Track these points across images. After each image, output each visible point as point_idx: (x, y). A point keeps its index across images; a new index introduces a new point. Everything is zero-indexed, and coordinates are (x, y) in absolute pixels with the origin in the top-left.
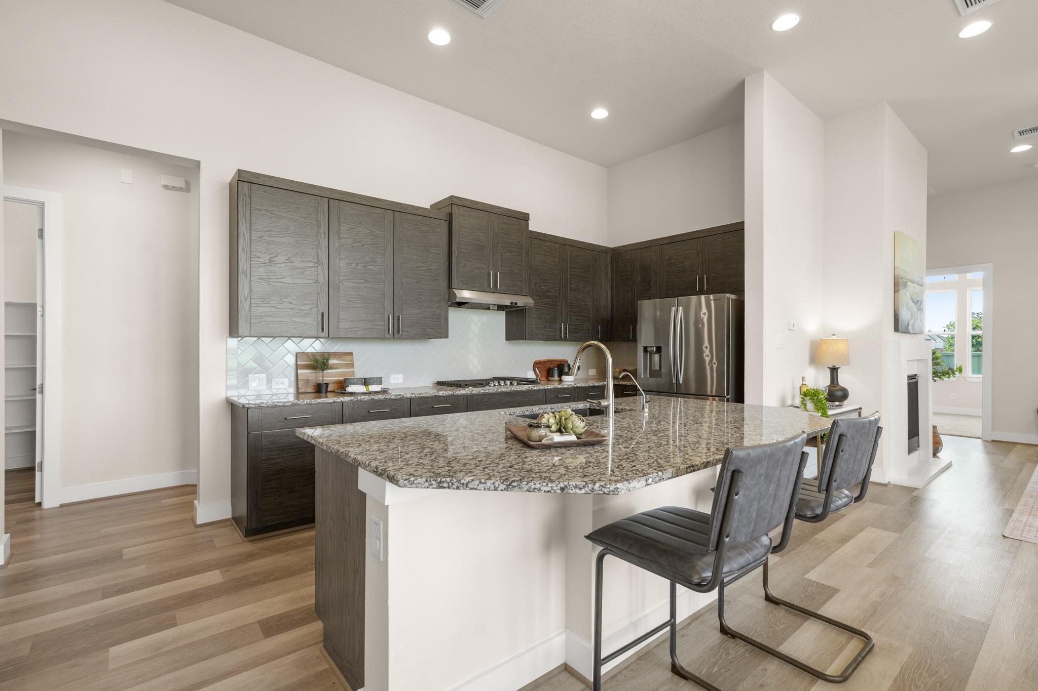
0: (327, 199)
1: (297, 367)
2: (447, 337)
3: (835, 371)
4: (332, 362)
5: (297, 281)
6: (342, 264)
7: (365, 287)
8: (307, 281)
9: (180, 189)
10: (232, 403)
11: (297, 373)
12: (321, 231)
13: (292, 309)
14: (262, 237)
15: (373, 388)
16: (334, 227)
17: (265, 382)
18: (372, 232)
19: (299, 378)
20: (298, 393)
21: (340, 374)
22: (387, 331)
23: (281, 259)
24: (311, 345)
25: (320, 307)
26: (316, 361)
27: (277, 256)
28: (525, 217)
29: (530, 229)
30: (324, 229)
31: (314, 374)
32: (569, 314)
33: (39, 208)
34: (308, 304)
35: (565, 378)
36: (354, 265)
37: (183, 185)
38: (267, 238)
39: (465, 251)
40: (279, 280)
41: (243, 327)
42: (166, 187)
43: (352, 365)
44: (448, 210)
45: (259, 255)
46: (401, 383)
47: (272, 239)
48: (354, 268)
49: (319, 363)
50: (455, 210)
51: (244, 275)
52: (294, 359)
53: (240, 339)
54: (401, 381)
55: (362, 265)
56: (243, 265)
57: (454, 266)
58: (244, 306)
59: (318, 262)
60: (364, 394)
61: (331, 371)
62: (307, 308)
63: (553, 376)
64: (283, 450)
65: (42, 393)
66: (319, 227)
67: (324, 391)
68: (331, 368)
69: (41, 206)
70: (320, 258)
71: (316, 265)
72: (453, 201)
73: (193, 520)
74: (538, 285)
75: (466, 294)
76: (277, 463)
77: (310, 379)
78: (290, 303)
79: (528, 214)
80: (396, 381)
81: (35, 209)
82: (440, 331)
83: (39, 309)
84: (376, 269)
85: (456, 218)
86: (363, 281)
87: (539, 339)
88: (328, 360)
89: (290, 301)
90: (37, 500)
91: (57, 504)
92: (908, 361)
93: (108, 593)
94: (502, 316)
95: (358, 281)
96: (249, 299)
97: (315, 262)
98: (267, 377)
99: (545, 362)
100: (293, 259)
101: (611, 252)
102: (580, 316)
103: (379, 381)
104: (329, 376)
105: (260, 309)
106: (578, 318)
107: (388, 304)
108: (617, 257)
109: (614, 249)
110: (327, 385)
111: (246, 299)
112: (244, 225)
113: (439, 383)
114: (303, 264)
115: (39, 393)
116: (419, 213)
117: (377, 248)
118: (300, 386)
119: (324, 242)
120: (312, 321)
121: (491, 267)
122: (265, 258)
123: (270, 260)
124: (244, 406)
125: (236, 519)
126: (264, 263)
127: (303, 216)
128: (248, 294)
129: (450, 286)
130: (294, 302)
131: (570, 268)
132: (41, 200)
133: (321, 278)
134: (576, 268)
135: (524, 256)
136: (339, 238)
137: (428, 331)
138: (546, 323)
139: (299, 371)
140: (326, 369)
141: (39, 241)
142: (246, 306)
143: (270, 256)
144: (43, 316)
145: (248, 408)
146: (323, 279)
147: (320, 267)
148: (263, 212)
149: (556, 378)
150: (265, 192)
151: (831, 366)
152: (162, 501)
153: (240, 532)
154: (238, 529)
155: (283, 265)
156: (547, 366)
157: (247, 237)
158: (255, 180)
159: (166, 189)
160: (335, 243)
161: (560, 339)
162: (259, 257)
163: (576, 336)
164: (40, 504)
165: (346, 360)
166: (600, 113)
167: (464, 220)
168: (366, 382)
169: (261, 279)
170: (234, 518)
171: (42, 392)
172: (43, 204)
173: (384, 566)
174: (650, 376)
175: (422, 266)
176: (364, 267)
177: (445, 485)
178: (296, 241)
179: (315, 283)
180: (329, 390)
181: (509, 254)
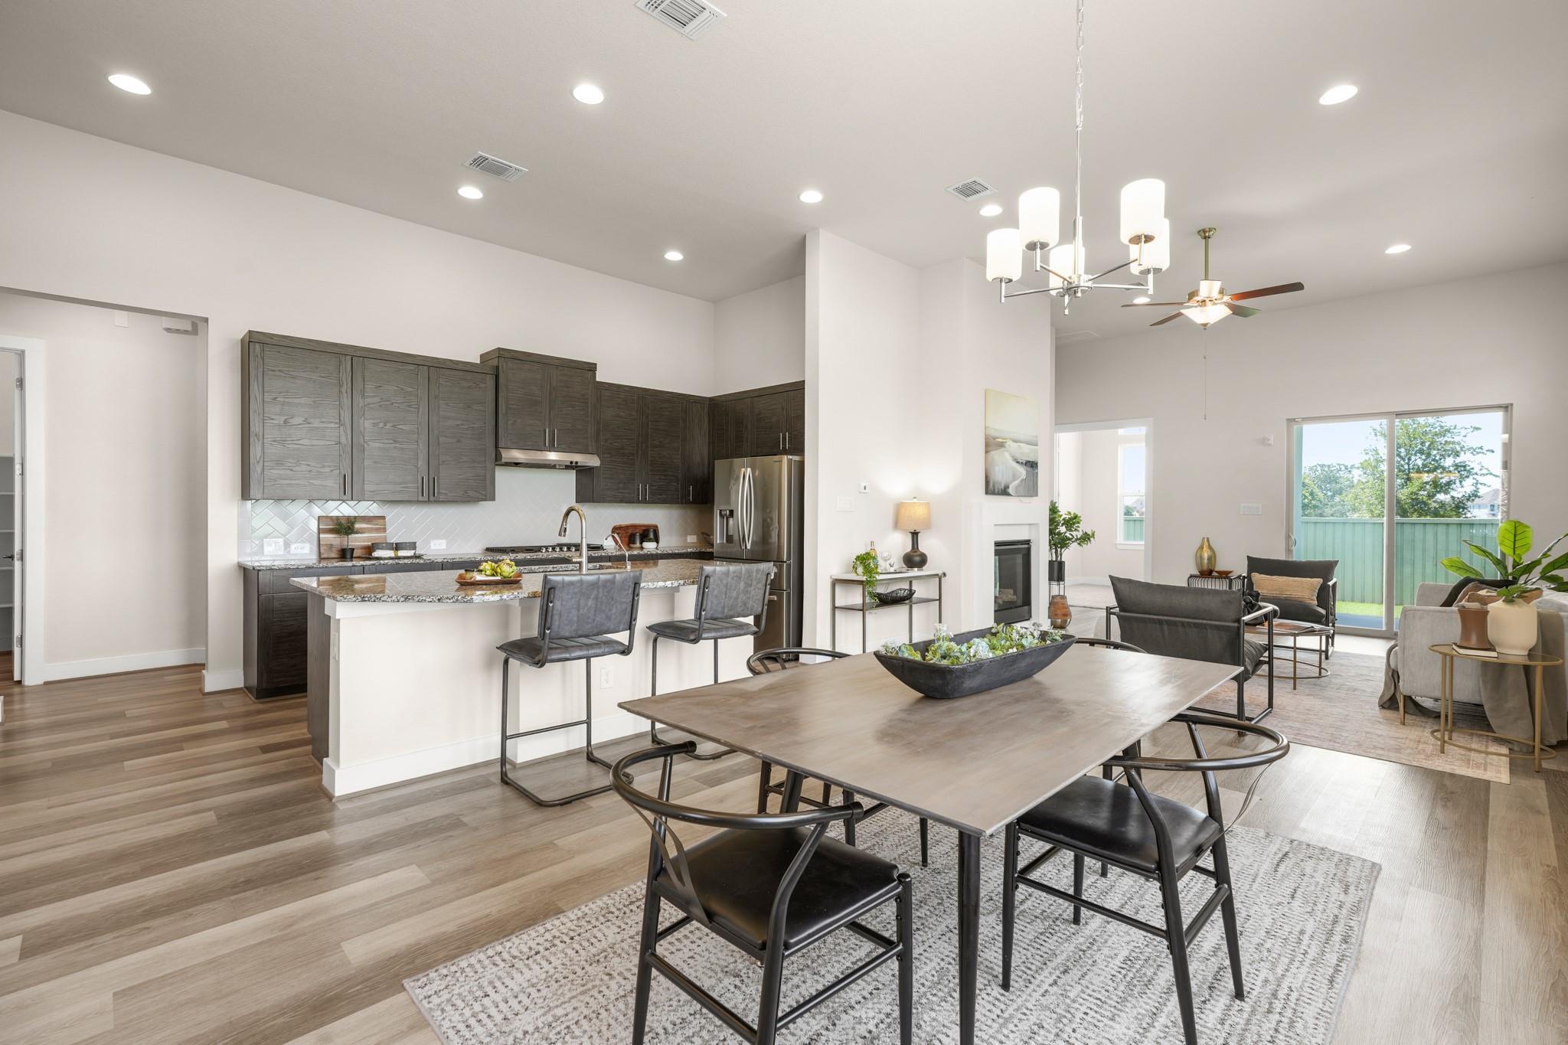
0: (349, 358)
1: (320, 531)
2: (493, 499)
3: (915, 536)
4: (357, 526)
5: (315, 442)
6: (368, 424)
7: (395, 448)
8: (328, 443)
9: (186, 332)
10: (244, 568)
11: (319, 538)
12: (344, 390)
13: (310, 471)
14: (277, 398)
15: (401, 553)
16: (358, 384)
17: (283, 548)
18: (402, 389)
19: (321, 543)
20: (321, 559)
21: (369, 539)
22: (420, 494)
23: (297, 420)
24: (336, 508)
25: (341, 468)
26: (340, 524)
27: (292, 418)
28: (592, 368)
29: (597, 380)
30: (347, 387)
31: (339, 539)
32: (650, 473)
33: (17, 356)
34: (329, 467)
35: (646, 545)
36: (381, 425)
37: (189, 328)
38: (282, 400)
39: (515, 406)
40: (295, 442)
41: (255, 491)
42: (168, 330)
43: (384, 530)
44: (495, 362)
45: (273, 417)
46: (444, 549)
47: (287, 400)
48: (382, 428)
49: (344, 527)
50: (503, 364)
51: (256, 438)
52: (316, 522)
53: (253, 501)
54: (444, 546)
55: (391, 424)
56: (255, 427)
57: (500, 424)
58: (256, 470)
59: (340, 423)
60: (390, 558)
61: (356, 535)
62: (327, 470)
63: (634, 543)
64: (297, 613)
65: (22, 560)
66: (341, 386)
67: (349, 556)
68: (357, 533)
69: (21, 354)
70: (342, 419)
71: (337, 426)
72: (502, 354)
73: (201, 690)
74: (609, 442)
75: (518, 455)
76: (291, 625)
77: (334, 543)
78: (308, 465)
79: (596, 364)
80: (438, 547)
81: (14, 359)
82: (484, 493)
83: (18, 468)
84: (408, 429)
85: (503, 372)
86: (391, 441)
87: (610, 502)
88: (353, 524)
89: (308, 463)
90: (17, 677)
91: (42, 682)
92: (996, 525)
93: (113, 736)
94: (571, 477)
95: (386, 441)
96: (261, 462)
97: (336, 423)
98: (285, 541)
99: (627, 527)
100: (312, 420)
101: (708, 403)
102: (665, 475)
103: (413, 546)
104: (356, 540)
105: (273, 471)
106: (663, 477)
107: (422, 464)
108: (715, 406)
109: (711, 399)
110: (353, 550)
111: (258, 462)
112: (256, 387)
113: (488, 549)
114: (322, 425)
115: (18, 560)
116: (460, 367)
117: (409, 406)
118: (322, 551)
119: (347, 402)
120: (333, 484)
121: (547, 423)
122: (280, 420)
123: (285, 422)
124: (254, 569)
125: (248, 688)
126: (279, 425)
127: (323, 375)
128: (261, 457)
129: (497, 447)
130: (312, 464)
131: (651, 421)
132: (20, 347)
133: (343, 440)
134: (659, 421)
135: (590, 410)
136: (363, 396)
137: (470, 493)
138: (619, 483)
139: (321, 536)
140: (350, 534)
141: (17, 392)
142: (259, 469)
143: (286, 417)
144: (22, 474)
145: (259, 570)
146: (345, 440)
147: (341, 428)
148: (277, 373)
149: (638, 545)
150: (279, 352)
151: (913, 531)
152: (165, 678)
153: (251, 696)
154: (249, 695)
155: (300, 426)
156: (630, 531)
157: (260, 399)
158: (268, 340)
159: (169, 332)
160: (359, 401)
161: (638, 502)
162: (273, 419)
163: (658, 497)
164: (19, 682)
165: (377, 524)
166: (674, 256)
167: (514, 374)
168: (397, 547)
169: (274, 441)
170: (246, 687)
171: (22, 558)
172: (23, 352)
173: (338, 662)
174: (727, 541)
175: (462, 424)
176: (393, 426)
177: (366, 599)
178: (314, 402)
179: (336, 444)
180: (354, 556)
181: (570, 409)
